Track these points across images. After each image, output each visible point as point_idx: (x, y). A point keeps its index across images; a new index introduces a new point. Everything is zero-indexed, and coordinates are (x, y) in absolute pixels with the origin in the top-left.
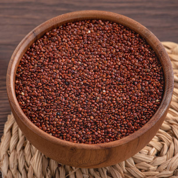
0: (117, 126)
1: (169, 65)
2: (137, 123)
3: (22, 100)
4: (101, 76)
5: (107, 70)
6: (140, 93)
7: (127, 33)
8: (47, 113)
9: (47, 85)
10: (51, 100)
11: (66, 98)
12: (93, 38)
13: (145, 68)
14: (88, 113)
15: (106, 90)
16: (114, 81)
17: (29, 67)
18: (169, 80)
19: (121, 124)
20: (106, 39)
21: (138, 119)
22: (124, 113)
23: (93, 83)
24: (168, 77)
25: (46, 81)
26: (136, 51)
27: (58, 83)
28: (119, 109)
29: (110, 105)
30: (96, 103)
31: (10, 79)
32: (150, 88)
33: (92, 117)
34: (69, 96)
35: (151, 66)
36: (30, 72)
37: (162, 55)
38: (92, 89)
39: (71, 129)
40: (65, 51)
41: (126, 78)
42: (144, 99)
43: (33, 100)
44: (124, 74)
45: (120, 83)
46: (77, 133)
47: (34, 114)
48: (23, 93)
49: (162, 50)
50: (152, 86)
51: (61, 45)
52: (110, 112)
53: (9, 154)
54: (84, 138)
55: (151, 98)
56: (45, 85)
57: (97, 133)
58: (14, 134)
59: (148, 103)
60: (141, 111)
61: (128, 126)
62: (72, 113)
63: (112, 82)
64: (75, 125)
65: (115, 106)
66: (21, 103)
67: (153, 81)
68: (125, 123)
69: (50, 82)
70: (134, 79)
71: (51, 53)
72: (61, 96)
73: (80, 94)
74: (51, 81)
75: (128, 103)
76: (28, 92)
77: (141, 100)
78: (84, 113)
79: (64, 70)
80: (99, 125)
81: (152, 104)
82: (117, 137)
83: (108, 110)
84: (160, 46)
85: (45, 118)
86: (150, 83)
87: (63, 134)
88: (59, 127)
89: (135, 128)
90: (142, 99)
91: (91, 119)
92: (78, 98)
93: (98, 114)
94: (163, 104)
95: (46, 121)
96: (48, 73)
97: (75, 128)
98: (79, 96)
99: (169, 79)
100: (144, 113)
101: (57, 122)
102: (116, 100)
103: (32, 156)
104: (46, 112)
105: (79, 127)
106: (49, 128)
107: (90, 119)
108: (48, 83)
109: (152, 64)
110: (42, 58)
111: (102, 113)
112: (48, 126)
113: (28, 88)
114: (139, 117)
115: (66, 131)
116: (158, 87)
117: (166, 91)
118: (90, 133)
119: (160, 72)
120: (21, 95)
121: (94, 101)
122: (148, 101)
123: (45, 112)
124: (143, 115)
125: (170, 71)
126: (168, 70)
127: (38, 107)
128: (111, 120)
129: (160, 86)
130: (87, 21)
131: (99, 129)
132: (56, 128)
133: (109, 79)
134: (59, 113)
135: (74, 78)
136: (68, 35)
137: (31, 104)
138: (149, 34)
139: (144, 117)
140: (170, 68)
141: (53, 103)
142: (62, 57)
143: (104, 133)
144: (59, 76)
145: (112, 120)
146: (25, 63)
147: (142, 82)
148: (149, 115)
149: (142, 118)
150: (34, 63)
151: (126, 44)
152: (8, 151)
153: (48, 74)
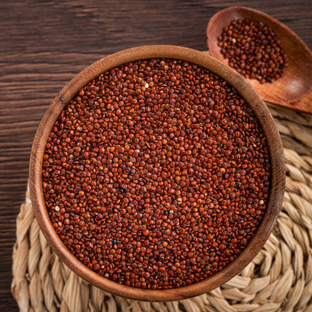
0: (203, 252)
1: (277, 140)
2: (232, 244)
3: (57, 220)
4: (173, 172)
5: (181, 160)
6: (235, 191)
7: (206, 83)
8: (97, 241)
9: (92, 194)
10: (101, 219)
11: (123, 216)
12: (154, 99)
13: (238, 145)
14: (159, 237)
15: (182, 196)
16: (192, 179)
17: (60, 159)
18: (277, 168)
19: (210, 247)
20: (174, 100)
21: (234, 237)
22: (213, 229)
23: (161, 186)
24: (276, 162)
25: (90, 187)
26: (223, 115)
27: (109, 191)
28: (204, 223)
29: (190, 220)
30: (169, 220)
31: (35, 191)
32: (248, 182)
33: (165, 244)
34: (127, 212)
35: (248, 140)
36: (64, 169)
37: (265, 122)
38: (161, 198)
39: (136, 264)
40: (113, 129)
41: (211, 170)
42: (241, 202)
43: (75, 220)
44: (207, 162)
45: (203, 180)
46: (146, 270)
47: (78, 244)
48: (57, 208)
49: (263, 113)
50: (252, 177)
51: (106, 117)
52: (192, 231)
53: (28, 279)
54: (157, 277)
55: (252, 199)
56: (89, 194)
57: (175, 266)
58: (33, 245)
59: (247, 208)
60: (238, 223)
61: (219, 250)
62: (135, 239)
63: (190, 182)
64: (142, 258)
65: (198, 220)
66: (57, 224)
67: (253, 169)
68: (215, 244)
69: (96, 188)
70: (223, 170)
71: (91, 133)
72: (115, 212)
73: (144, 208)
74: (98, 187)
75: (217, 213)
76: (66, 206)
77: (237, 204)
78: (153, 238)
79: (115, 167)
80: (176, 255)
81: (254, 210)
82: (205, 269)
83: (188, 228)
84: (261, 106)
85: (96, 249)
86: (247, 173)
87: (125, 272)
88: (118, 263)
89: (230, 253)
90: (238, 202)
91: (164, 247)
92: (141, 215)
93: (174, 238)
94: (271, 213)
95: (97, 253)
96: (92, 172)
97: (142, 262)
98: (142, 210)
99: (277, 166)
100: (242, 226)
101: (114, 255)
102: (198, 211)
103: (64, 284)
104: (96, 239)
105: (148, 260)
106: (103, 265)
107: (163, 245)
108: (93, 191)
109: (249, 137)
110: (78, 144)
111: (179, 234)
112: (101, 262)
113: (64, 199)
114: (235, 234)
115: (129, 269)
116: (261, 177)
117: (274, 188)
118: (164, 269)
119: (263, 149)
120: (55, 211)
121: (166, 217)
122: (247, 203)
123: (94, 239)
124: (242, 229)
125: (278, 152)
126: (276, 150)
127: (82, 232)
128: (194, 243)
129: (264, 176)
130: (141, 63)
131: (178, 261)
132: (113, 265)
133: (185, 175)
134: (115, 241)
135: (132, 181)
136: (114, 95)
137: (72, 227)
138: (242, 85)
139: (243, 232)
140: (279, 147)
141: (104, 224)
142: (110, 140)
143: (186, 264)
144: (109, 178)
145: (196, 243)
146: (54, 152)
147: (236, 172)
148: (250, 228)
149: (240, 235)
150: (68, 152)
151: (207, 103)
152: (27, 275)
153: (92, 174)
